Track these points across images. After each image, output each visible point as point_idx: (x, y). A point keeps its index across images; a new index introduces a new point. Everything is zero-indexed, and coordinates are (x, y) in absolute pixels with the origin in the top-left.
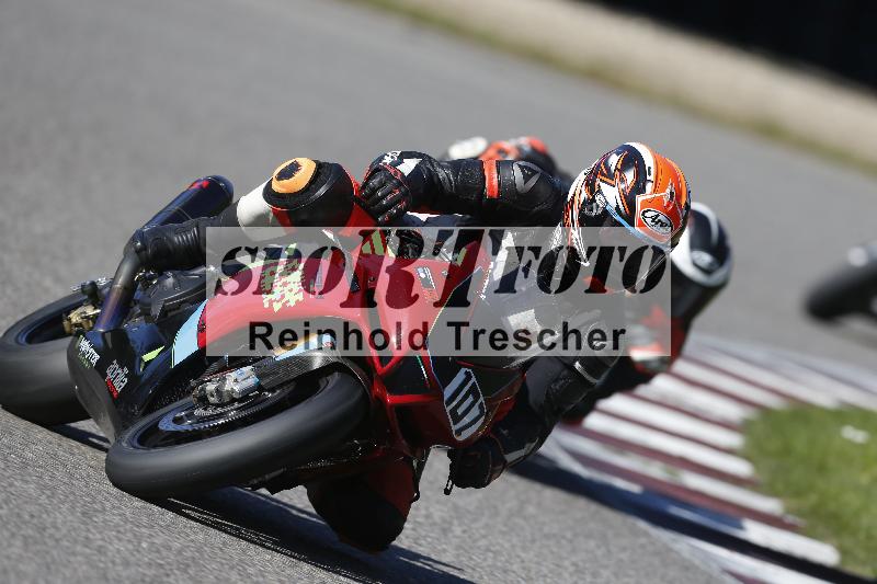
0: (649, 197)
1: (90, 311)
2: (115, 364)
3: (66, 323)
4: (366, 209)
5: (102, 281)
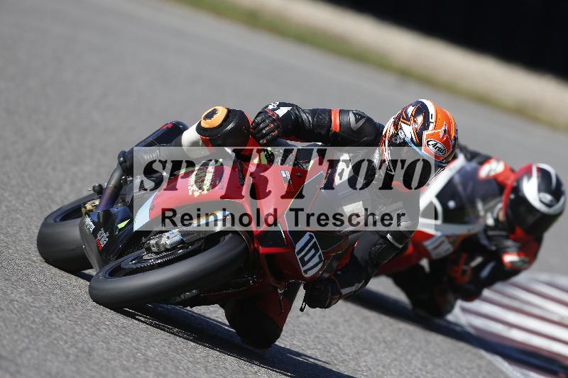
0: (430, 132)
1: (97, 202)
2: (102, 231)
3: (83, 210)
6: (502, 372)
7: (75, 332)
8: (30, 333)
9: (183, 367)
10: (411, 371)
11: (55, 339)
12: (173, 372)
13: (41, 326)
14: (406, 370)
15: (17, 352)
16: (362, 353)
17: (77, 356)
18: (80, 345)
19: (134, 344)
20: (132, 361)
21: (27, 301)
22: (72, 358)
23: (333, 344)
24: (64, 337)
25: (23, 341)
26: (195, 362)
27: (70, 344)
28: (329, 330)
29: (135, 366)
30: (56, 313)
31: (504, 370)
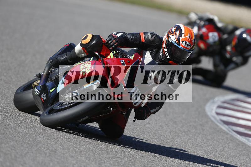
0: (183, 38)
1: (39, 82)
2: (43, 94)
3: (33, 85)
4: (107, 46)
5: (42, 74)
6: (237, 139)
7: (48, 143)
8: (28, 146)
9: (97, 153)
10: (197, 143)
11: (40, 147)
12: (93, 156)
13: (33, 142)
14: (195, 143)
15: (23, 155)
16: (175, 138)
17: (50, 154)
18: (51, 149)
19: (74, 145)
20: (74, 153)
21: (25, 131)
22: (48, 155)
23: (162, 135)
24: (44, 146)
25: (25, 150)
26: (102, 150)
27: (46, 148)
28: (159, 130)
29: (76, 155)
30: (39, 136)
31: (238, 138)
